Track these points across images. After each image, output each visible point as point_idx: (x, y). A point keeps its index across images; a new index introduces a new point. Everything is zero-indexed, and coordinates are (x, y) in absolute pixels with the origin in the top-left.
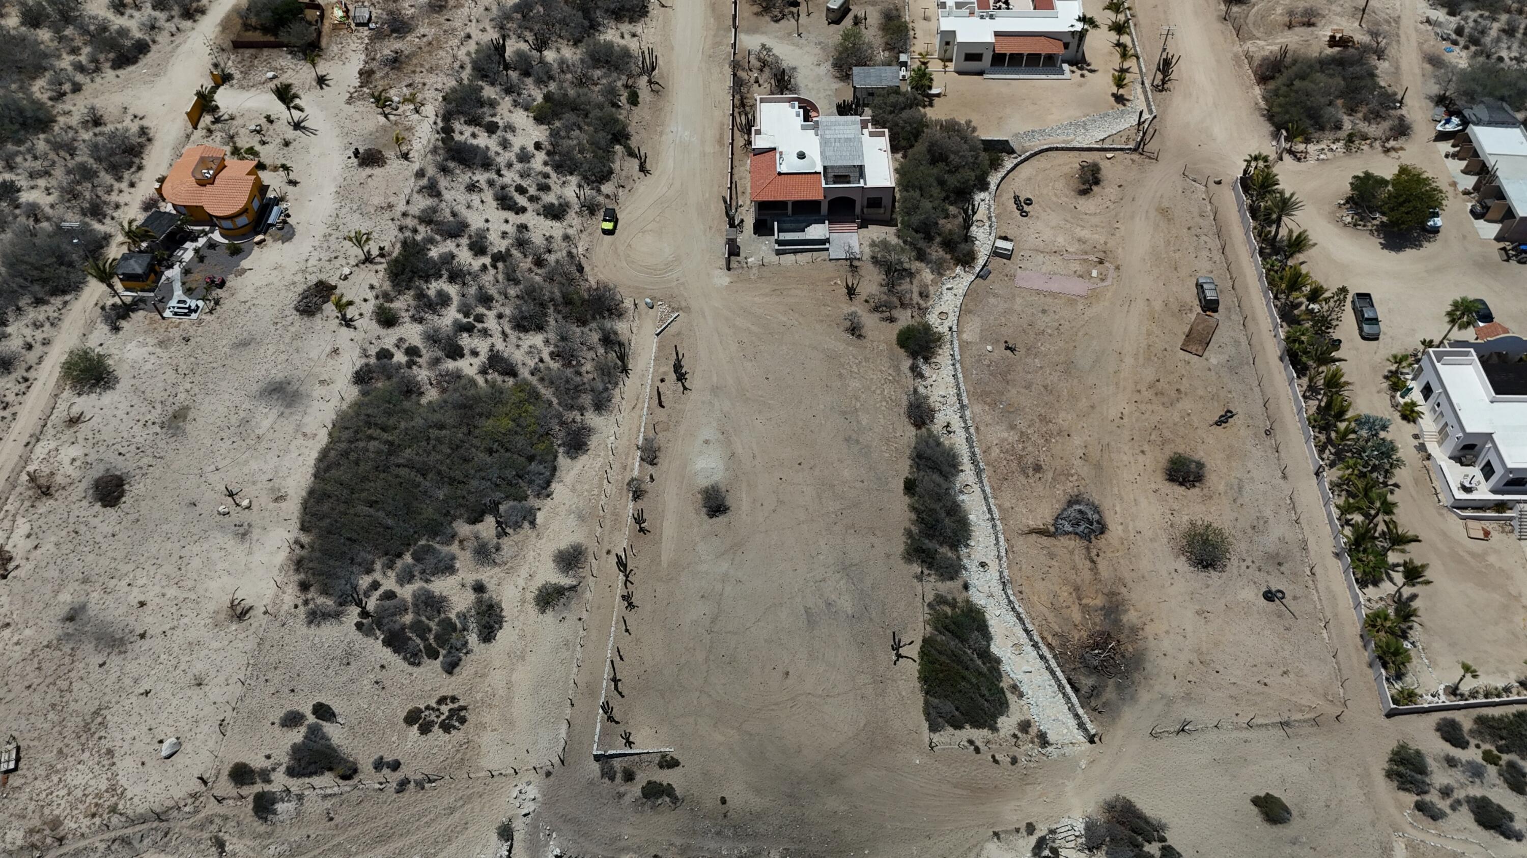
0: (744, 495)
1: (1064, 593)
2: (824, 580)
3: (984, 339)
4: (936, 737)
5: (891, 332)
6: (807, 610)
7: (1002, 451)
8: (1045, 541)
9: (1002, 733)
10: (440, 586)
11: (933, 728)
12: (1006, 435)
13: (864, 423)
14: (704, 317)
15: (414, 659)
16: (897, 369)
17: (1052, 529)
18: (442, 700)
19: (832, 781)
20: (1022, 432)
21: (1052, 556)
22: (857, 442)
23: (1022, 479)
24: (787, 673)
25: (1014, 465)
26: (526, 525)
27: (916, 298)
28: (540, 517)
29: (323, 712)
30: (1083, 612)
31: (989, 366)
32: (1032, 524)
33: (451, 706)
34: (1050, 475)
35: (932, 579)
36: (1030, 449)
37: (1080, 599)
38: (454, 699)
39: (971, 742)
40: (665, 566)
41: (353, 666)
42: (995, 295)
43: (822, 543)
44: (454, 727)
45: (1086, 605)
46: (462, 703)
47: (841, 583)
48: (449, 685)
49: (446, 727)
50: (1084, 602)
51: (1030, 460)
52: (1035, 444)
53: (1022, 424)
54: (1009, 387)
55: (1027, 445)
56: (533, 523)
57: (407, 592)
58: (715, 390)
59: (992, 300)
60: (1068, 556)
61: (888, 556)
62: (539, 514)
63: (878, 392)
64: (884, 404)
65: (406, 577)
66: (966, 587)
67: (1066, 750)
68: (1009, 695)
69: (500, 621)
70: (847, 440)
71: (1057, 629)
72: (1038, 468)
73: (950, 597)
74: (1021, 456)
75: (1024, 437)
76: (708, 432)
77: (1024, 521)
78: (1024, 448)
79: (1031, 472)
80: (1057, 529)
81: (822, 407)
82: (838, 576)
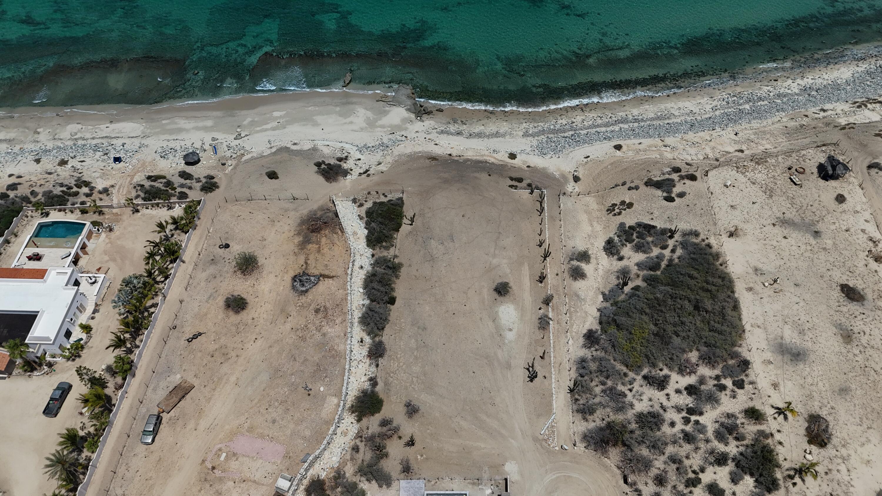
0: (486, 297)
1: (326, 250)
2: (444, 254)
3: (324, 399)
4: (401, 195)
5: (386, 412)
6: (453, 241)
7: (335, 320)
8: (326, 273)
9: (372, 201)
10: (641, 257)
11: (401, 199)
12: (329, 330)
13: (413, 340)
14: (521, 431)
15: (639, 225)
16: (386, 384)
17: (321, 278)
18: (620, 214)
19: (446, 181)
20: (319, 331)
21: (326, 266)
22: (419, 328)
23: (328, 305)
24: (463, 216)
25: (330, 313)
26: (607, 293)
27: (362, 446)
28: (601, 298)
29: (669, 199)
30: (320, 242)
31: (326, 377)
32: (331, 281)
33: (615, 212)
34: (311, 307)
35: (389, 257)
36: (317, 322)
37: (319, 247)
38: (615, 215)
39: (386, 196)
40: (526, 263)
41: (666, 217)
42: (304, 438)
43: (444, 272)
44: (611, 206)
45: (317, 244)
46: (611, 215)
47: (435, 253)
48: (619, 219)
49: (614, 205)
50: (318, 246)
51: (320, 315)
52: (314, 324)
53: (318, 336)
54: (317, 361)
55: (319, 324)
56: (604, 294)
57: (656, 251)
58: (508, 366)
59: (308, 433)
60: (317, 265)
61: (410, 266)
62: (602, 300)
63: (401, 364)
64: (399, 356)
65: (660, 257)
66: (373, 256)
67: (346, 199)
68: (364, 216)
69: (605, 249)
70: (425, 329)
71: (335, 235)
72: (317, 311)
73: (382, 249)
74: (324, 318)
75: (319, 329)
76: (510, 336)
77: (334, 283)
78: (321, 322)
79: (322, 309)
80: (319, 278)
81: (439, 351)
82: (436, 256)
